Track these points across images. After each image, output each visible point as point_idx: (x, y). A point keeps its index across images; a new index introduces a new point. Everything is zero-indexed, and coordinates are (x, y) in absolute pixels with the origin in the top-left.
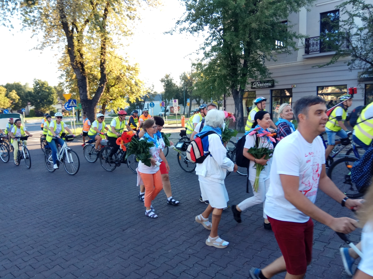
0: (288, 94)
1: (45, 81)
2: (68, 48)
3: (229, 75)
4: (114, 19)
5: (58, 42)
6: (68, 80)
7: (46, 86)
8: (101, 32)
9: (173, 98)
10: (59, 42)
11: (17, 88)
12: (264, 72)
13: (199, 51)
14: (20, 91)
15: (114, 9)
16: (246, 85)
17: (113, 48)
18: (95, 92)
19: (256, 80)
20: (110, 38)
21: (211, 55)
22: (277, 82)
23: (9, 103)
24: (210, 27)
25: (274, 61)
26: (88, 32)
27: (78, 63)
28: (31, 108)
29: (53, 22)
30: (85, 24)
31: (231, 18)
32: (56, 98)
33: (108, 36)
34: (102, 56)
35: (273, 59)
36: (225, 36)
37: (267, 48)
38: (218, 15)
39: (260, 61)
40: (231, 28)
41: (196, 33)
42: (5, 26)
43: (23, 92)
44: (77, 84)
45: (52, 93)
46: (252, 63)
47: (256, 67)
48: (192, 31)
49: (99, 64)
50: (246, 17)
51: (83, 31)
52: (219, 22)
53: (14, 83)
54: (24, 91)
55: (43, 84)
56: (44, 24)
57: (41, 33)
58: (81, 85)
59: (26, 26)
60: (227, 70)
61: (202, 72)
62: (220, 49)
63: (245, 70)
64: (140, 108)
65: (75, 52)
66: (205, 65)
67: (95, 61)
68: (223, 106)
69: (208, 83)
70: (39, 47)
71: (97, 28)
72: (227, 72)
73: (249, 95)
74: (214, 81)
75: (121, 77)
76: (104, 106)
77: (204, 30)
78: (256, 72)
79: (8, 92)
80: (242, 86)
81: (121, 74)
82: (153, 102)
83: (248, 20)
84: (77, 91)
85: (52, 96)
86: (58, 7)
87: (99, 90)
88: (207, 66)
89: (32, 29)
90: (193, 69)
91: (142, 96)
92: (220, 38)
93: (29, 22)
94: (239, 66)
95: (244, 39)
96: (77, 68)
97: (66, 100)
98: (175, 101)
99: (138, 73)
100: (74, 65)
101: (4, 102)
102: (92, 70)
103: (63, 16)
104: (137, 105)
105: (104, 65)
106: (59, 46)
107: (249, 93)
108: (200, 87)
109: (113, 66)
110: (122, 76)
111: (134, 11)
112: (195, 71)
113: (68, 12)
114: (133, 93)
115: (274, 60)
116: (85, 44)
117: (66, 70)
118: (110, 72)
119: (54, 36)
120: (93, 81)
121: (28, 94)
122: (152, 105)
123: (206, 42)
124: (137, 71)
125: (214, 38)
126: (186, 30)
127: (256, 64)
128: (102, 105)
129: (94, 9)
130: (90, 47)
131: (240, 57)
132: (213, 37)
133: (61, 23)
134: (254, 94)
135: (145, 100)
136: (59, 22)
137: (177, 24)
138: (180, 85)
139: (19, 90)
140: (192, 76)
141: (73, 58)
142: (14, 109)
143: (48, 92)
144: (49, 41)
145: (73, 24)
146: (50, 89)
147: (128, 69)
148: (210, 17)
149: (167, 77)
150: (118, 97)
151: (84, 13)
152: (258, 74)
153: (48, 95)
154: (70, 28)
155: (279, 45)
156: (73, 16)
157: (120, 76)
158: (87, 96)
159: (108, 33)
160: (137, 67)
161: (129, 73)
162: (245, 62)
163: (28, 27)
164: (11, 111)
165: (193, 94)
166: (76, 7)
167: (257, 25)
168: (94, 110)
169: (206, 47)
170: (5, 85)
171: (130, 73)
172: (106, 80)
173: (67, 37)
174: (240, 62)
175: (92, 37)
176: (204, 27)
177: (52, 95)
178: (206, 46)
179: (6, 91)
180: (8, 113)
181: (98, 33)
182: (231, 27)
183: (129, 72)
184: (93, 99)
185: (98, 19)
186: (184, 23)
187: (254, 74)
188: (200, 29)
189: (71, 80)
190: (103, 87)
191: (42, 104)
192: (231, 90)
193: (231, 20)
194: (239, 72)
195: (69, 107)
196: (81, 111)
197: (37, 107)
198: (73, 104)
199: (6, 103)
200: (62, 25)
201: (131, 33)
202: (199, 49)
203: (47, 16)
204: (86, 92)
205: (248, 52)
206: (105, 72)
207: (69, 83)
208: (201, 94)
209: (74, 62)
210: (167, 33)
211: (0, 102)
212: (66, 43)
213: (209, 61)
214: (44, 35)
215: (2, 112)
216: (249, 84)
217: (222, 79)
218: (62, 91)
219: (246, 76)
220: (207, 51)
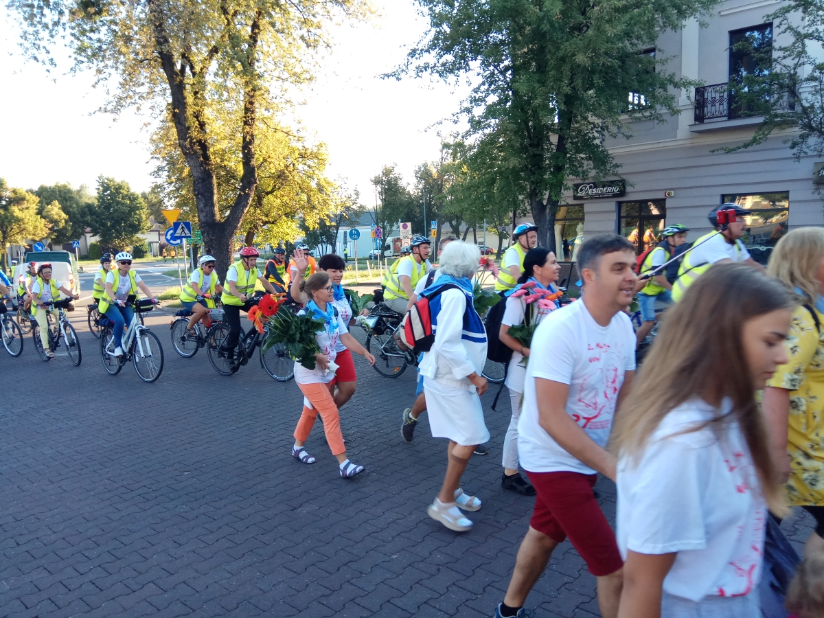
0: (655, 212)
1: (123, 182)
2: (174, 109)
3: (524, 168)
4: (273, 46)
5: (151, 96)
6: (173, 179)
7: (126, 193)
8: (244, 74)
9: (400, 220)
10: (154, 96)
11: (63, 195)
12: (604, 163)
13: (459, 115)
14: (68, 204)
15: (273, 25)
16: (562, 191)
17: (271, 110)
18: (231, 206)
19: (585, 179)
20: (263, 88)
21: (485, 125)
22: (632, 185)
23: (44, 228)
24: (483, 63)
25: (625, 138)
26: (216, 74)
27: (194, 143)
28: (92, 240)
29: (141, 52)
30: (211, 56)
31: (531, 43)
32: (147, 218)
33: (259, 82)
34: (247, 127)
35: (623, 134)
36: (518, 82)
37: (610, 109)
38: (500, 37)
39: (594, 138)
40: (531, 65)
41: (451, 78)
42: (38, 61)
43: (74, 205)
44: (192, 188)
45: (138, 208)
46: (576, 143)
47: (584, 150)
48: (443, 72)
49: (241, 145)
50: (564, 40)
51: (206, 73)
52: (504, 51)
53: (56, 186)
54: (77, 203)
55: (119, 188)
56: (122, 56)
57: (116, 78)
58: (201, 191)
59: (83, 62)
60: (521, 157)
61: (464, 162)
62: (505, 112)
63: (561, 159)
64: (327, 242)
65: (188, 118)
66: (471, 148)
67: (232, 137)
69: (479, 187)
70: (110, 107)
71: (236, 65)
72: (520, 162)
73: (568, 212)
74: (492, 182)
75: (288, 174)
76: (250, 236)
77: (469, 69)
78: (585, 163)
79: (44, 204)
80: (552, 194)
81: (287, 167)
82: (357, 228)
83: (569, 47)
84: (193, 202)
85: (138, 215)
86: (151, 20)
87: (241, 202)
88: (475, 150)
89: (96, 68)
90: (445, 156)
91: (332, 216)
92: (506, 86)
93: (90, 53)
94: (548, 149)
95: (559, 88)
96: (192, 154)
97: (170, 224)
98: (405, 227)
99: (325, 164)
100: (185, 147)
101: (35, 227)
102: (226, 157)
103: (162, 40)
104: (321, 235)
105: (251, 147)
106: (152, 105)
107: (568, 209)
108: (460, 196)
109: (271, 149)
110: (290, 172)
111: (316, 29)
112: (449, 160)
113: (173, 31)
114: (314, 207)
115: (626, 136)
116: (209, 101)
117: (168, 159)
118: (262, 163)
119: (143, 84)
120: (228, 182)
121: (86, 210)
122: (355, 235)
123: (475, 97)
124: (322, 161)
125: (493, 87)
126: (429, 71)
127: (587, 145)
128: (245, 234)
129: (229, 24)
130: (220, 107)
131: (550, 128)
132: (490, 85)
133: (157, 54)
134: (580, 210)
135: (339, 223)
136: (153, 52)
137: (410, 58)
138: (416, 191)
139: (66, 200)
140: (442, 171)
141: (183, 131)
142: (56, 241)
143: (130, 207)
144: (131, 93)
145: (183, 56)
146: (132, 198)
147: (302, 156)
148: (483, 40)
149: (387, 172)
150: (280, 216)
151: (207, 32)
152: (589, 166)
153: (130, 212)
154: (178, 67)
155: (636, 102)
156: (185, 40)
157: (286, 171)
158: (213, 215)
159: (260, 77)
160: (322, 150)
161: (305, 164)
162: (561, 139)
163: (86, 64)
164: (50, 246)
165: (446, 211)
166: (190, 19)
167: (588, 57)
168: (228, 245)
169: (475, 107)
170: (36, 188)
171: (307, 164)
172: (255, 180)
173: (170, 85)
174: (549, 140)
175: (226, 86)
176: (470, 63)
177: (138, 212)
178: (473, 104)
179: (39, 203)
180: (43, 251)
181: (239, 77)
182: (528, 62)
183: (304, 162)
184: (226, 220)
185: (238, 46)
186: (426, 55)
187: (580, 167)
188: (461, 68)
189: (178, 179)
190: (248, 196)
191: (117, 231)
192: (528, 202)
193: (530, 46)
194: (547, 162)
195: (175, 238)
196: (200, 247)
197: (106, 239)
198: (183, 231)
199: (39, 227)
200: (159, 60)
201: (309, 77)
202: (459, 111)
203: (128, 39)
204: (213, 205)
205: (567, 117)
206: (254, 162)
207: (174, 186)
208: (461, 212)
209: (186, 140)
210: (388, 76)
211: (27, 226)
212: (167, 99)
213: (480, 139)
214: (122, 81)
215: (31, 250)
216: (569, 188)
217: (508, 177)
218: (161, 203)
219: (563, 172)
220: (476, 115)
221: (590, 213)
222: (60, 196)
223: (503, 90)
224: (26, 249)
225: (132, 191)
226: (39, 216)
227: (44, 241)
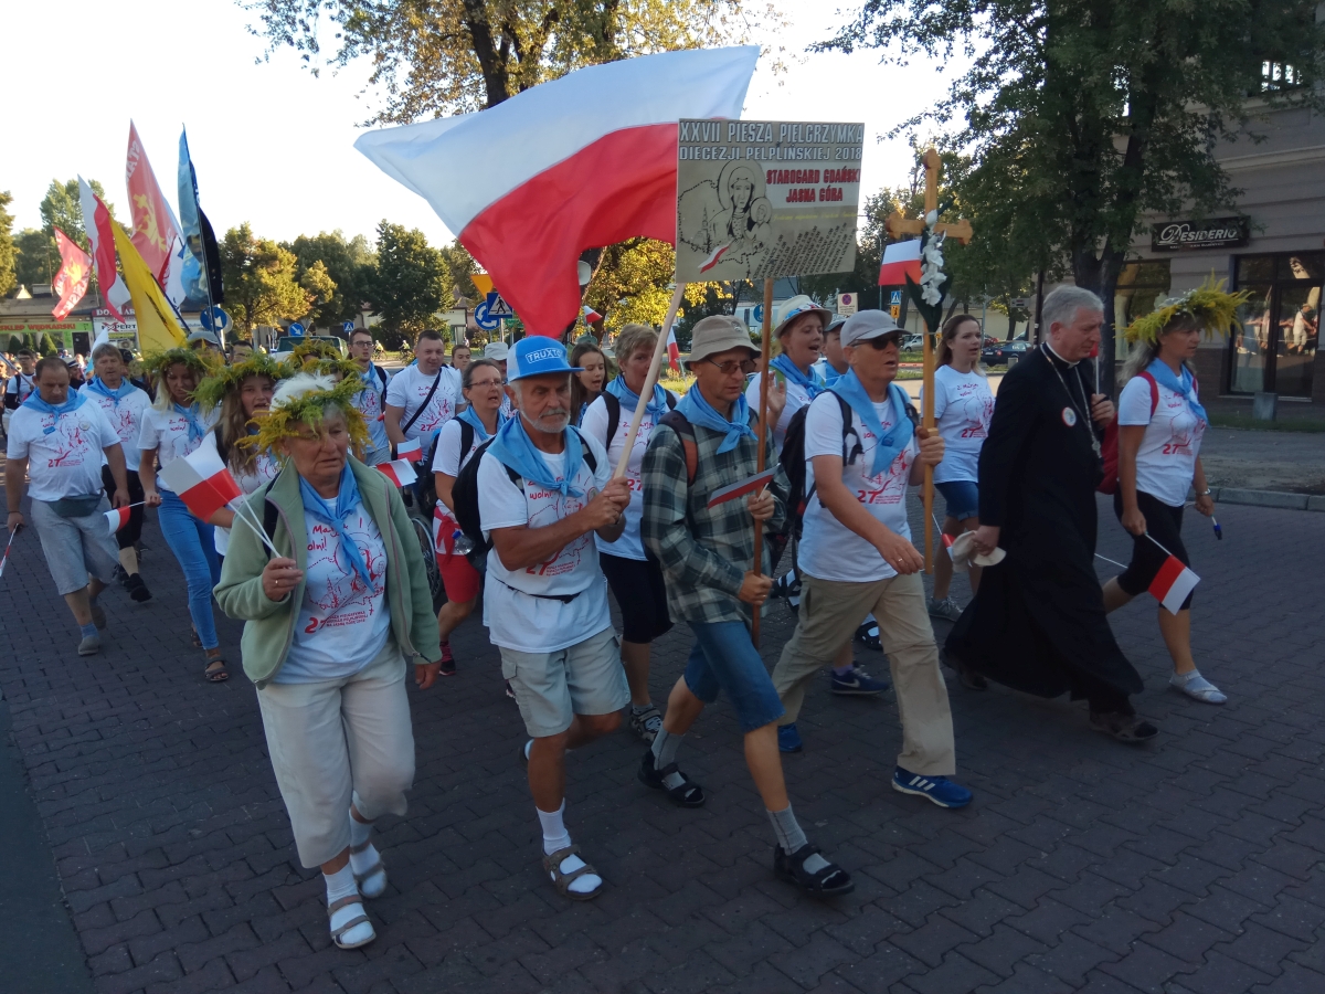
0: (1301, 274)
1: (416, 232)
3: (1064, 197)
5: (457, 94)
7: (419, 249)
9: (838, 290)
10: (460, 94)
11: (330, 253)
12: (1211, 187)
13: (951, 107)
14: (338, 265)
16: (1133, 236)
19: (1175, 215)
21: (997, 121)
22: (1260, 229)
23: (304, 302)
24: (996, 15)
25: (1252, 142)
26: (553, 56)
29: (440, 23)
30: (546, 27)
32: (450, 289)
35: (1250, 134)
36: (1057, 45)
37: (1228, 89)
39: (1196, 142)
40: (1082, 15)
41: (940, 44)
42: (292, 44)
43: (346, 268)
45: (436, 274)
46: (1162, 151)
47: (1175, 164)
48: (925, 35)
51: (539, 55)
53: (320, 238)
54: (350, 265)
55: (409, 242)
56: (414, 32)
57: (405, 68)
60: (1058, 178)
61: (955, 188)
62: (1034, 98)
63: (1132, 178)
66: (968, 162)
68: (1033, 317)
70: (396, 113)
71: (585, 40)
72: (1055, 186)
73: (1138, 275)
74: (1003, 222)
77: (971, 27)
78: (1177, 185)
79: (303, 266)
80: (1114, 240)
85: (437, 283)
88: (979, 165)
89: (376, 52)
91: (726, 283)
92: (1035, 54)
93: (367, 29)
94: (1109, 162)
95: (1133, 55)
97: (481, 296)
98: (847, 300)
101: (292, 301)
103: (473, 3)
107: (1141, 268)
115: (1255, 137)
119: (444, 76)
121: (363, 275)
123: (980, 74)
125: (1012, 56)
126: (901, 33)
127: (1181, 154)
131: (1116, 125)
132: (1007, 54)
133: (466, 27)
134: (1162, 270)
135: (739, 295)
136: (460, 23)
137: (869, 13)
138: (868, 242)
139: (334, 259)
140: (914, 207)
142: (320, 323)
143: (424, 270)
144: (427, 91)
145: (506, 28)
146: (429, 257)
150: (646, 284)
153: (425, 278)
154: (498, 47)
155: (1276, 77)
162: (1133, 145)
163: (361, 45)
164: (312, 329)
169: (980, 91)
170: (291, 241)
173: (485, 76)
174: (1111, 146)
176: (973, 16)
177: (436, 279)
178: (977, 86)
179: (296, 263)
182: (1078, 11)
187: (1166, 193)
188: (958, 27)
191: (406, 307)
192: (1068, 255)
194: (1107, 184)
195: (488, 318)
197: (391, 320)
198: (501, 306)
199: (297, 301)
200: (469, 35)
202: (951, 99)
203: (422, 4)
205: (1146, 106)
210: (829, 45)
211: (280, 298)
212: (482, 98)
213: (987, 146)
214: (413, 70)
215: (285, 333)
216: (1145, 231)
217: (1034, 214)
218: (469, 266)
219: (1134, 202)
220: (981, 105)
221: (1179, 275)
222: (326, 254)
223: (1030, 60)
224: (279, 332)
225: (429, 246)
226: (296, 284)
227: (303, 321)
